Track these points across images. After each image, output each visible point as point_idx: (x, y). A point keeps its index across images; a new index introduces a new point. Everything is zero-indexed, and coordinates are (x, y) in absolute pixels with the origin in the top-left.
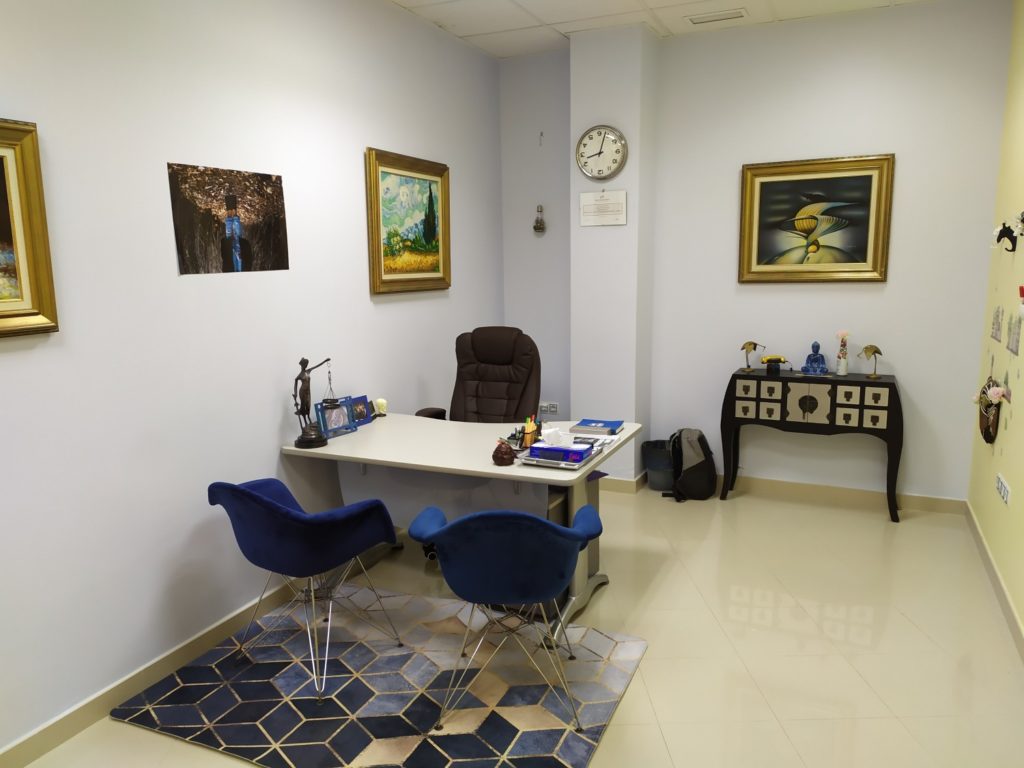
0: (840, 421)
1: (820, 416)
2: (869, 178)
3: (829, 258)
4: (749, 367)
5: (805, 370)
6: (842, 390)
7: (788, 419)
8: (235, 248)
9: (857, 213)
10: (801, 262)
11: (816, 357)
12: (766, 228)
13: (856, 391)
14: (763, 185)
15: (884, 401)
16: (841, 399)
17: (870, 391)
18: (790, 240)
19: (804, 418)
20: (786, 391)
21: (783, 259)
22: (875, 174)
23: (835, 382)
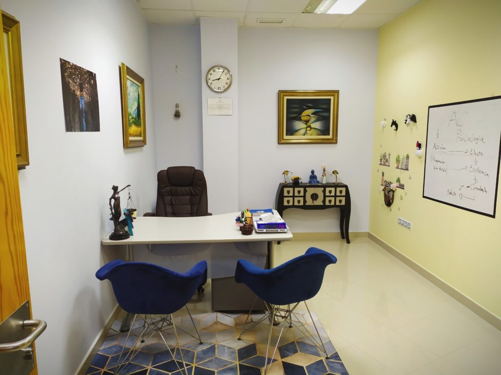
0: (327, 203)
1: (319, 202)
2: (330, 99)
3: (315, 133)
4: (286, 182)
5: (310, 182)
6: (328, 189)
7: (306, 204)
8: (83, 116)
9: (326, 114)
10: (304, 135)
11: (313, 177)
12: (290, 120)
13: (333, 189)
14: (288, 100)
15: (344, 194)
16: (327, 194)
17: (338, 189)
18: (299, 125)
19: (313, 203)
20: (305, 191)
21: (297, 133)
22: (332, 98)
23: (325, 187)
